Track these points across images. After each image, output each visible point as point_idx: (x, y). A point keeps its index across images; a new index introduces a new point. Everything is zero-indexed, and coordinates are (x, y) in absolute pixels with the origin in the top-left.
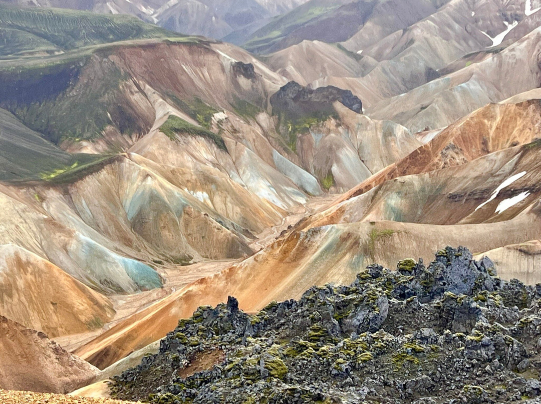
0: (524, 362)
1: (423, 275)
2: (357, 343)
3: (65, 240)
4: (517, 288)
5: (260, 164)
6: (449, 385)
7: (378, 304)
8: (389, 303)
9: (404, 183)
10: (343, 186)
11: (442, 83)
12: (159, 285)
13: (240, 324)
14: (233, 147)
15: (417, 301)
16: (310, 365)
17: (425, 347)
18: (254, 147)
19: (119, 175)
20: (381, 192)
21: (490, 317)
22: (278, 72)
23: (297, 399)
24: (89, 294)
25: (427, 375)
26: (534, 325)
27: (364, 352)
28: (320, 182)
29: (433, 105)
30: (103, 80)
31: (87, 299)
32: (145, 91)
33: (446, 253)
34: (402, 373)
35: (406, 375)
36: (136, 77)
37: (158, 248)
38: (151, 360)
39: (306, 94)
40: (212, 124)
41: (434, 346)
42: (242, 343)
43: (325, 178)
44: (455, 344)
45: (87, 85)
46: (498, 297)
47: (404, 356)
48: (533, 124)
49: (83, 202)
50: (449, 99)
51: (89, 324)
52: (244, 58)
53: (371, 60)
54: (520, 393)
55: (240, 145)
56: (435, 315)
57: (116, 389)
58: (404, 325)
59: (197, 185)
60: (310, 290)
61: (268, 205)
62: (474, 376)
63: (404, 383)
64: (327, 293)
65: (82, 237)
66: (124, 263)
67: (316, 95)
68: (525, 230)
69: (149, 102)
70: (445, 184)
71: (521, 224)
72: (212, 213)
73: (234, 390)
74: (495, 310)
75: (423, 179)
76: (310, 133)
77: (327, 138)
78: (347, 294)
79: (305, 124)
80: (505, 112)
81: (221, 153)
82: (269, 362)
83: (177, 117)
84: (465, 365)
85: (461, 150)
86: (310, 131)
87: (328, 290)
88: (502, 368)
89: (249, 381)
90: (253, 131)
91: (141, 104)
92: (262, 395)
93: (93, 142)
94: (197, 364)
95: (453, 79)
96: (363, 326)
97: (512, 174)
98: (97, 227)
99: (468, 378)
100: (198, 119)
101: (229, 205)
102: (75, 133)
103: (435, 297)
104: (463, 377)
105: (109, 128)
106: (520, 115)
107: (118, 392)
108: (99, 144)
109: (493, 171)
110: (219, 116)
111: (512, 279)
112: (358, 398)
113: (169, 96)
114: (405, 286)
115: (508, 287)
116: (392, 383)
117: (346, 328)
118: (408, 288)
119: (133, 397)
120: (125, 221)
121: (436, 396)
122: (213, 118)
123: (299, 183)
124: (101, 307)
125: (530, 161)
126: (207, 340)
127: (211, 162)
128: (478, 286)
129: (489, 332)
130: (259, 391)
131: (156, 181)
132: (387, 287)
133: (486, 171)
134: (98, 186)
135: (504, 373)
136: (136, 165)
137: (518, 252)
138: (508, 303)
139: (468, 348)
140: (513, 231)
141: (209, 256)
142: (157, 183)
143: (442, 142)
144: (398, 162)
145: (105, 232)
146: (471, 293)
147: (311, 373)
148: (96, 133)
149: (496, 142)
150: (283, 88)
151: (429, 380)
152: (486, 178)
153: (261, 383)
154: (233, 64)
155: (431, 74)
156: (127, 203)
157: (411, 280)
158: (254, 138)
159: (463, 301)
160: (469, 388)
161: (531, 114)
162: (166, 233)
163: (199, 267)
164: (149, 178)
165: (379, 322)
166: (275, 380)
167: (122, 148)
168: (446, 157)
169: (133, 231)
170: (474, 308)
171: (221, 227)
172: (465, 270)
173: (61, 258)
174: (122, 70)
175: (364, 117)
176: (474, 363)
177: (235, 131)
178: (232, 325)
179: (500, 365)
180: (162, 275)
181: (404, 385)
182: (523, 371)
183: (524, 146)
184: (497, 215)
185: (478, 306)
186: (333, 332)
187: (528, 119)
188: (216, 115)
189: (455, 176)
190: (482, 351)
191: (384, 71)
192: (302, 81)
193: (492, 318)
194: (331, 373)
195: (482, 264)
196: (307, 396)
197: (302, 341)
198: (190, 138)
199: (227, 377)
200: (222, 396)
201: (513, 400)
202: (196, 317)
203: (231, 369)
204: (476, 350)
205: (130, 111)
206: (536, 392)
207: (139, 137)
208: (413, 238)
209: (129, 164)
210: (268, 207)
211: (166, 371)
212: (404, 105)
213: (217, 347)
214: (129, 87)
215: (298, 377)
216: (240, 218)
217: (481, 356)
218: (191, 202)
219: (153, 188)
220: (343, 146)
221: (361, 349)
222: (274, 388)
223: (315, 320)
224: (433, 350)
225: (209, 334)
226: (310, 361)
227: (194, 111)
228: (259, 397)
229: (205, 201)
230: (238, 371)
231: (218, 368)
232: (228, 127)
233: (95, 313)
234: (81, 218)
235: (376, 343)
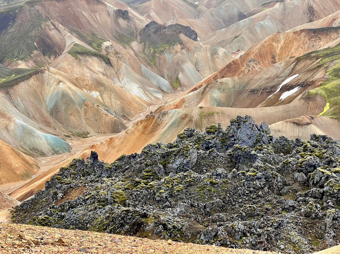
0: (285, 189)
1: (221, 134)
2: (174, 180)
3: (6, 123)
4: (283, 142)
5: (133, 74)
6: (235, 205)
7: (189, 154)
8: (198, 153)
9: (222, 82)
10: (186, 87)
11: (248, 21)
12: (68, 150)
13: (99, 169)
14: (116, 63)
15: (216, 151)
16: (142, 195)
17: (219, 181)
18: (129, 63)
19: (42, 81)
20: (208, 89)
21: (264, 160)
22: (145, 16)
23: (130, 217)
24: (22, 157)
25: (220, 199)
26: (292, 164)
27: (178, 185)
28: (172, 84)
29: (243, 35)
30: (31, 21)
31: (21, 160)
32: (59, 28)
33: (237, 120)
34: (203, 198)
35: (206, 199)
36: (52, 19)
37: (68, 128)
38: (40, 195)
39: (162, 29)
40: (102, 49)
41: (225, 180)
42: (99, 181)
43: (174, 82)
44: (239, 178)
45: (21, 25)
46: (270, 148)
47: (205, 187)
48: (304, 45)
49: (19, 98)
50: (252, 31)
51: (23, 176)
52: (122, 7)
53: (203, 8)
54: (281, 209)
55: (119, 62)
56: (228, 160)
57: (15, 214)
58: (207, 167)
59: (92, 88)
60: (147, 146)
61: (138, 99)
62: (251, 199)
63: (204, 205)
64: (157, 147)
65: (17, 121)
66: (45, 137)
67: (168, 30)
68: (297, 110)
69: (62, 35)
70: (248, 83)
71: (295, 106)
72: (102, 105)
73: (90, 212)
74: (268, 156)
75: (234, 81)
76: (164, 54)
77: (175, 57)
78: (171, 148)
79: (162, 48)
80: (286, 37)
81: (108, 67)
82: (113, 193)
83: (79, 45)
84: (246, 192)
85: (259, 62)
86: (165, 52)
87: (157, 146)
88: (270, 193)
89: (101, 206)
90: (128, 53)
91: (56, 37)
92: (107, 215)
93: (25, 61)
94: (69, 196)
95: (255, 18)
96: (180, 169)
97: (290, 76)
98: (28, 115)
99: (247, 200)
100: (93, 46)
101: (113, 99)
102: (13, 55)
103: (229, 148)
104: (244, 199)
105: (35, 52)
106: (296, 39)
107: (16, 216)
108: (29, 62)
109: (278, 75)
110: (107, 44)
111: (281, 136)
112: (172, 215)
113: (74, 31)
114: (209, 142)
115: (277, 142)
116: (197, 205)
117: (168, 170)
118: (211, 143)
119: (26, 219)
120: (46, 110)
121: (226, 212)
122: (102, 45)
123: (158, 85)
124: (30, 165)
125: (301, 67)
126: (77, 180)
127: (101, 73)
128: (258, 141)
129: (262, 170)
130: (106, 212)
131: (66, 85)
132: (197, 143)
133: (273, 74)
134: (28, 88)
135: (271, 196)
136: (53, 75)
137: (293, 124)
138: (277, 151)
139: (247, 180)
140: (290, 111)
141: (100, 132)
142: (66, 87)
143: (247, 57)
144: (219, 70)
145: (33, 118)
146: (253, 146)
147: (142, 200)
148: (27, 55)
149: (281, 57)
150: (147, 26)
151: (221, 202)
152: (273, 79)
153: (108, 207)
154: (115, 10)
155: (242, 16)
156: (48, 99)
157: (213, 138)
158: (129, 57)
159: (245, 150)
160: (247, 207)
161: (303, 38)
162: (72, 117)
163: (94, 139)
164: (61, 83)
165: (190, 166)
166: (117, 205)
167: (44, 65)
168: (249, 66)
169: (51, 117)
170: (253, 155)
171: (107, 114)
172: (250, 131)
173: (4, 134)
174: (43, 15)
175: (199, 43)
176: (251, 190)
177: (117, 53)
178: (94, 170)
179: (269, 191)
180: (70, 144)
181: (205, 206)
182: (284, 194)
183: (298, 58)
184: (280, 102)
185: (256, 153)
186: (159, 173)
187: (301, 41)
188: (104, 43)
189: (254, 78)
190: (257, 182)
191: (212, 15)
192: (160, 22)
193: (265, 161)
194: (155, 199)
195: (261, 127)
196: (137, 214)
197: (137, 179)
198: (88, 58)
199: (86, 204)
200: (82, 217)
201: (276, 214)
202: (71, 166)
203: (89, 198)
204: (253, 182)
205: (49, 41)
206: (292, 208)
207: (55, 58)
208: (227, 117)
209: (48, 75)
210: (138, 101)
211: (49, 202)
212: (224, 36)
213: (83, 185)
214: (49, 26)
215: (133, 203)
216: (120, 108)
217: (256, 185)
218: (88, 98)
219: (63, 90)
220: (186, 62)
221: (176, 183)
222: (115, 210)
223: (148, 165)
224: (224, 182)
225: (78, 176)
226: (142, 192)
227: (91, 41)
228: (106, 216)
229: (97, 97)
230: (94, 199)
231: (81, 198)
232: (112, 51)
233: (26, 169)
234: (17, 109)
235: (186, 179)
